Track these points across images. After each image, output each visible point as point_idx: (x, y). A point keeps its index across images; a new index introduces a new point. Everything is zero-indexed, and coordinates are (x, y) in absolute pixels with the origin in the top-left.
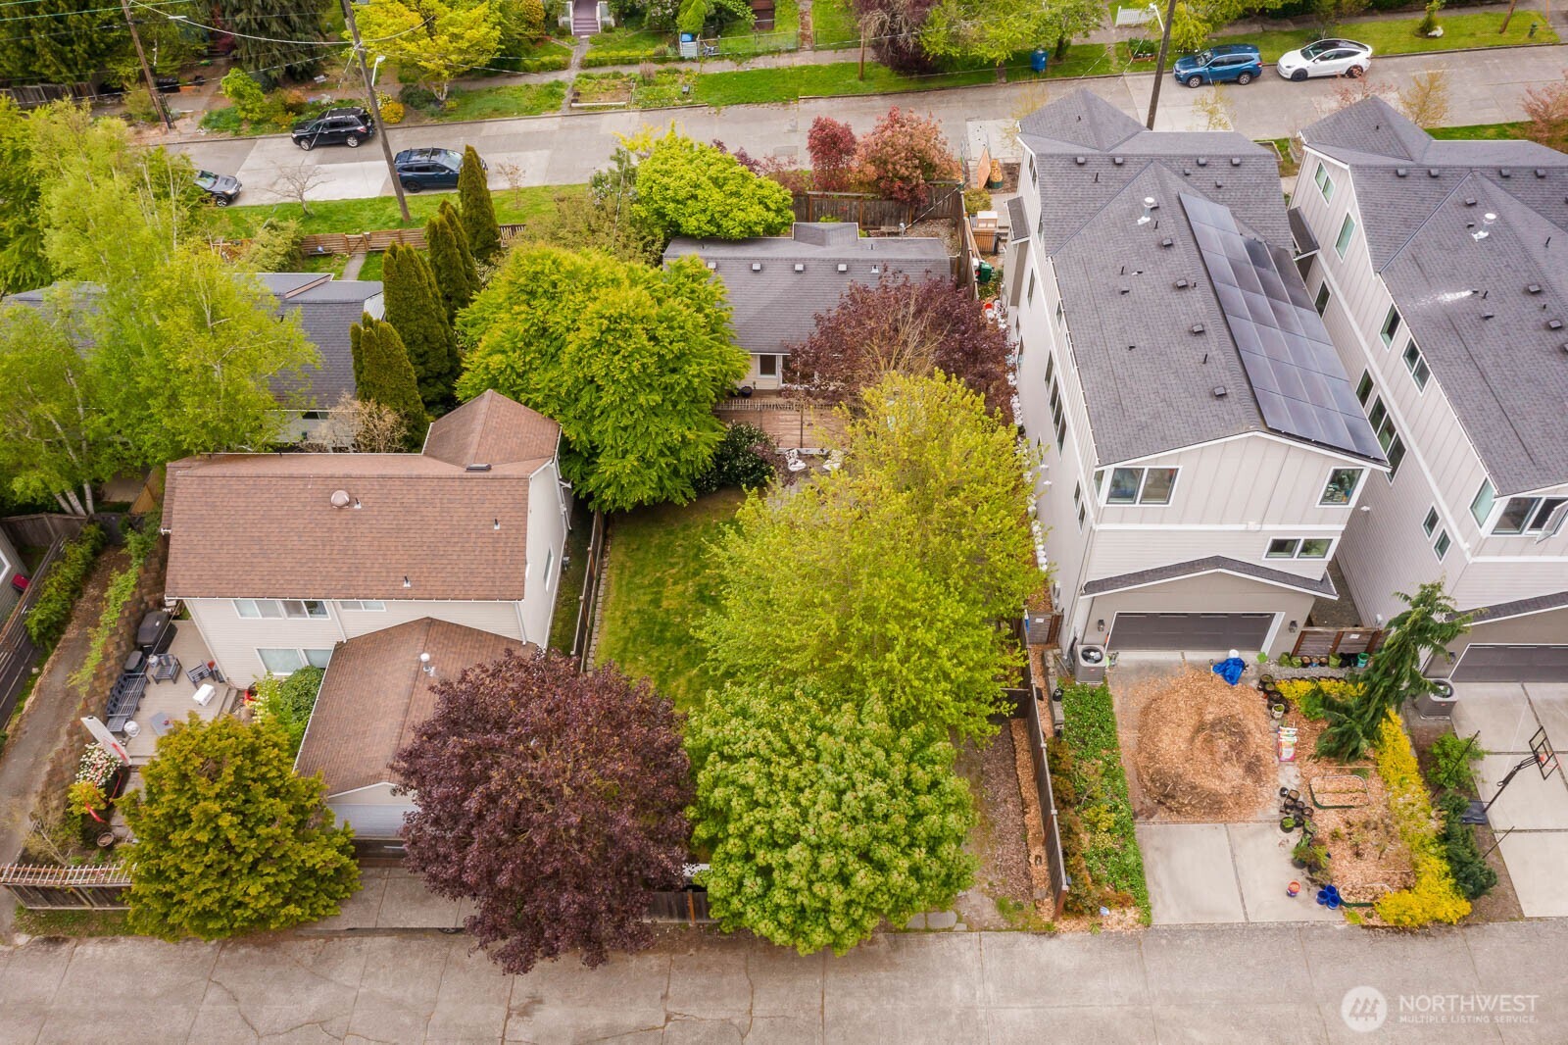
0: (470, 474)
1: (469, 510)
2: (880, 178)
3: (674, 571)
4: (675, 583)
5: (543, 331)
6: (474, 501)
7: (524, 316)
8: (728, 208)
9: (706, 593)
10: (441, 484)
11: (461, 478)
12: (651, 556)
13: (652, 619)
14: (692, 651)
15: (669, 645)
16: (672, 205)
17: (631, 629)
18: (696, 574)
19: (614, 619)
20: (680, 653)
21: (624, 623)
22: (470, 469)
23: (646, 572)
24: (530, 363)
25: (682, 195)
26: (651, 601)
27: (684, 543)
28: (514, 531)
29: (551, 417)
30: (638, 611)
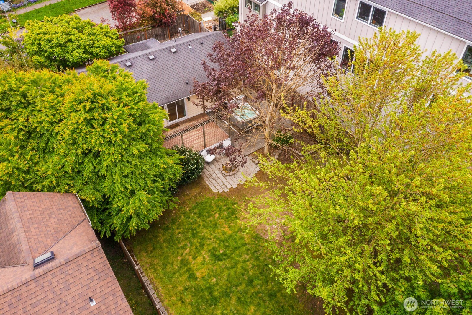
0: (41, 270)
1: (58, 303)
2: (154, 14)
3: (187, 251)
4: (194, 258)
5: (30, 134)
6: (59, 293)
7: (9, 127)
8: (92, 42)
9: (217, 253)
10: (16, 294)
11: (35, 279)
12: (166, 249)
13: (198, 289)
14: (239, 295)
15: (222, 300)
16: (58, 49)
17: (190, 304)
18: (202, 245)
19: (174, 304)
20: (234, 301)
21: (183, 302)
22: (37, 266)
23: (170, 261)
24: (31, 160)
25: (62, 41)
26: (189, 277)
27: (180, 231)
28: (111, 298)
29: (67, 191)
30: (186, 289)
